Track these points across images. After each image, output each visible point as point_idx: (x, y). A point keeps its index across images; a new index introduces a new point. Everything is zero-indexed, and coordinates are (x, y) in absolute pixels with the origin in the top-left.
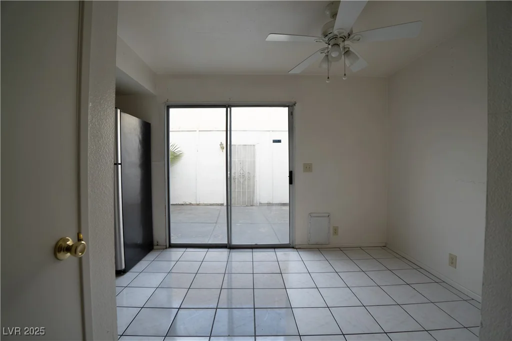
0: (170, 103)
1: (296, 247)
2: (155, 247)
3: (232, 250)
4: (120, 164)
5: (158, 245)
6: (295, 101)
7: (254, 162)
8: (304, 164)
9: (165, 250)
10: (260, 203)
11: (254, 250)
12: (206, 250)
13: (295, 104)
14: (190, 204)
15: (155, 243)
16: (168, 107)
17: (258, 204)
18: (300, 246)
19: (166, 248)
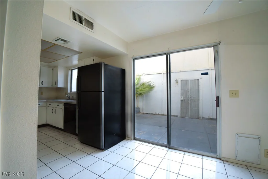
0: (135, 57)
1: (223, 159)
2: (127, 138)
3: (170, 150)
4: (103, 91)
5: (128, 137)
6: (219, 41)
7: (198, 90)
8: (230, 91)
9: (131, 141)
10: (202, 118)
11: (186, 153)
12: (153, 146)
13: (219, 44)
14: (159, 114)
15: (127, 136)
16: (134, 59)
17: (201, 118)
18: (227, 160)
19: (132, 140)
